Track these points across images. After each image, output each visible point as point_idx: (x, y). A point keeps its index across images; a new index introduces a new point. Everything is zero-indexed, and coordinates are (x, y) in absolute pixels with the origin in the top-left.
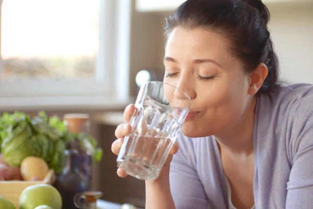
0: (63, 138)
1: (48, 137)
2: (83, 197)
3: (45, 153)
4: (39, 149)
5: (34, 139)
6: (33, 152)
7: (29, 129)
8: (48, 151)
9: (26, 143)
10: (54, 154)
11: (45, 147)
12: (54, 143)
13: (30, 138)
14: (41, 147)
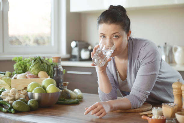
0: (52, 64)
1: (47, 64)
2: (62, 84)
3: (46, 70)
4: (44, 69)
5: (42, 64)
6: (42, 69)
7: (40, 61)
8: (47, 69)
9: (39, 66)
10: (49, 70)
11: (46, 68)
12: (49, 66)
13: (41, 64)
14: (45, 68)
